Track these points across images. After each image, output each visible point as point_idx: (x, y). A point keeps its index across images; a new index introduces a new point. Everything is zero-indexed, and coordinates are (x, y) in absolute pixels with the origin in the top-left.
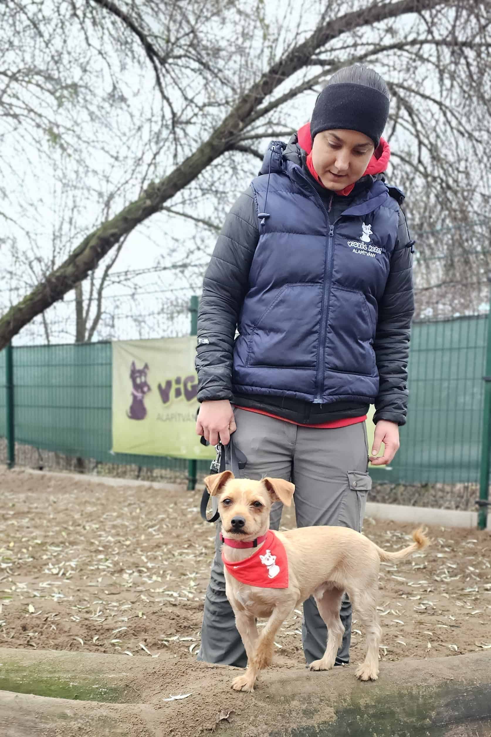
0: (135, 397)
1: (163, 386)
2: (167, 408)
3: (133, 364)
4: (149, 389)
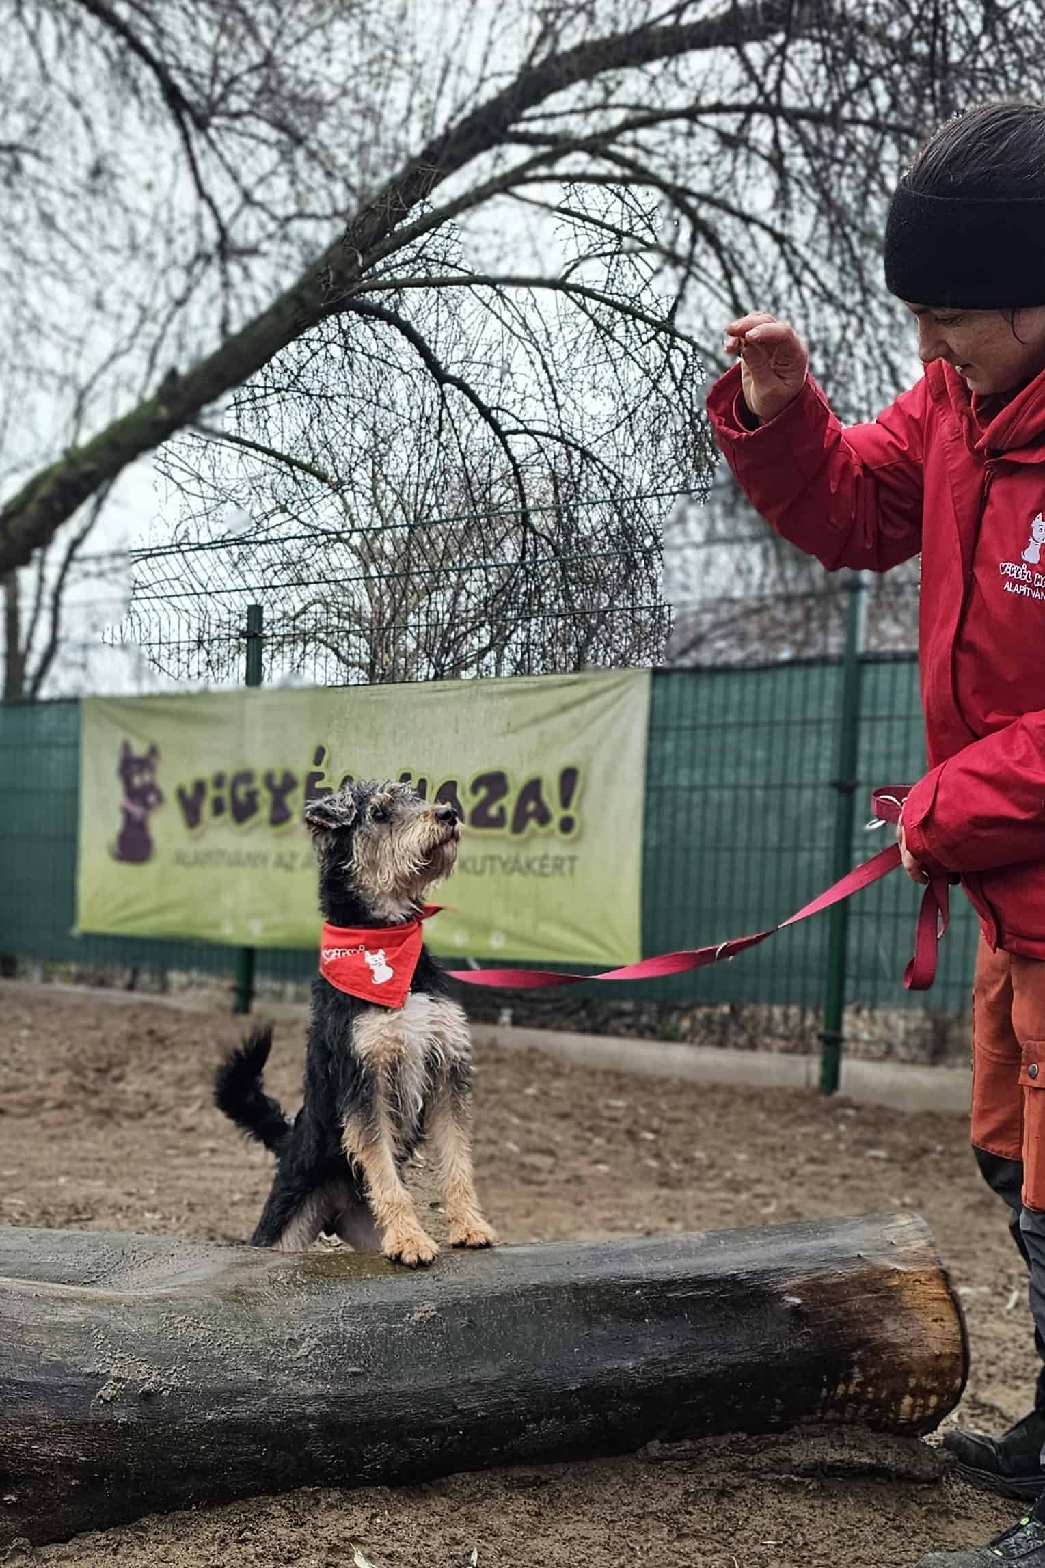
0: (128, 817)
1: (189, 791)
2: (196, 839)
3: (126, 747)
4: (160, 799)
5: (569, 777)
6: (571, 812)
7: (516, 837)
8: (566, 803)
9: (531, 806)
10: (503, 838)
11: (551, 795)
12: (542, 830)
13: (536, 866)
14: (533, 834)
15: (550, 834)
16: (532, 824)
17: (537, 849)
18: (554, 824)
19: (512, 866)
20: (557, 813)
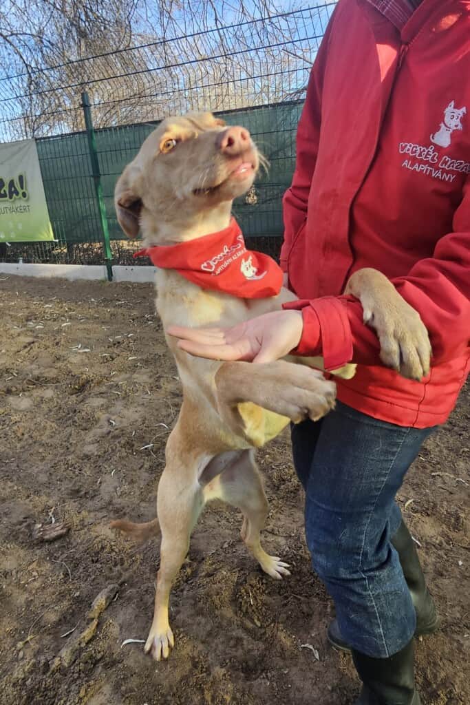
5: (21, 178)
6: (24, 190)
7: (11, 200)
8: (22, 188)
9: (13, 189)
10: (7, 201)
11: (18, 186)
12: (18, 197)
13: (18, 209)
14: (15, 199)
15: (20, 198)
16: (14, 195)
17: (18, 204)
18: (20, 195)
19: (12, 210)
20: (21, 192)
